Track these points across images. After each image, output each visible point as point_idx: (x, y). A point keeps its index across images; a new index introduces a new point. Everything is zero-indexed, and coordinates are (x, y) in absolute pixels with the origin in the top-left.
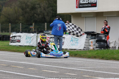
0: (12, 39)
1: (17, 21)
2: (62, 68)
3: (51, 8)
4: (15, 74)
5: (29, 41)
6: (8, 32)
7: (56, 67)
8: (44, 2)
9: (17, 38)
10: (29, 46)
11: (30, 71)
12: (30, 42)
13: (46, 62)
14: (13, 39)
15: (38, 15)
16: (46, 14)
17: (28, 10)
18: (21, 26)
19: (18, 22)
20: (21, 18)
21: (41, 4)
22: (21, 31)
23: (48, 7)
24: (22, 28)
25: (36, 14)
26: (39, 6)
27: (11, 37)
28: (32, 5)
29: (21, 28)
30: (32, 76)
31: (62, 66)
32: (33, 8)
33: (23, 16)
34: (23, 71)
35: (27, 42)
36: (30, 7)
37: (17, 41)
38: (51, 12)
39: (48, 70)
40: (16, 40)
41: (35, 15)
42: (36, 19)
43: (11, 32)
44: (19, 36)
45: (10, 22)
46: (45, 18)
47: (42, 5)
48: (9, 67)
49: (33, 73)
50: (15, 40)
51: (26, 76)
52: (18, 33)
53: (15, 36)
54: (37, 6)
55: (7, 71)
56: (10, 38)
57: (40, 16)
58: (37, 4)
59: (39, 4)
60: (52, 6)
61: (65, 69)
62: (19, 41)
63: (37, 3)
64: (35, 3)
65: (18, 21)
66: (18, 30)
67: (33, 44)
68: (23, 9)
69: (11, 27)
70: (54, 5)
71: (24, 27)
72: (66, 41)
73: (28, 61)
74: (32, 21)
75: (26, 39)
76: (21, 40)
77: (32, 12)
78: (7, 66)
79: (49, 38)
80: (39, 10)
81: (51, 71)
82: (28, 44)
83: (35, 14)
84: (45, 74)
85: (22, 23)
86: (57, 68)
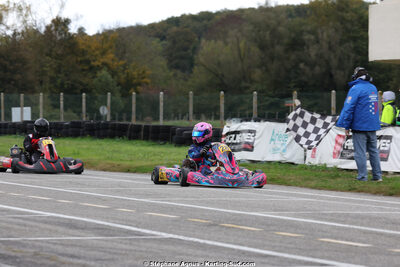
0: (228, 141)
1: (244, 84)
2: (382, 234)
3: (352, 45)
4: (233, 249)
5: (279, 146)
6: (217, 117)
7: (363, 228)
8: (331, 24)
9: (244, 138)
10: (280, 162)
11: (281, 242)
12: (284, 151)
13: (332, 215)
14: (232, 140)
15: (312, 65)
16: (334, 62)
17: (279, 49)
18: (255, 100)
19: (247, 88)
20: (257, 74)
21: (319, 31)
22: (255, 115)
23: (342, 42)
24: (258, 108)
25: (306, 64)
26: (312, 37)
27: (224, 133)
28: (293, 35)
29: (255, 105)
30: (286, 255)
31: (382, 228)
32: (296, 44)
33: (264, 68)
34: (260, 241)
35: (275, 150)
36: (286, 41)
37: (242, 146)
38: (353, 55)
39: (336, 239)
40: (240, 143)
41: (302, 65)
42: (304, 78)
43: (225, 119)
44: (250, 131)
45: (223, 87)
46: (331, 76)
47: (325, 34)
48: (217, 228)
49: (292, 246)
50: (236, 144)
51: (266, 256)
52: (247, 121)
53: (236, 133)
54: (306, 37)
55: (209, 239)
56: (222, 136)
57: (317, 68)
58: (309, 32)
59: (313, 32)
60: (355, 39)
61: (390, 236)
62: (249, 147)
63: (309, 28)
64: (303, 28)
65: (248, 85)
66: (247, 112)
67: (293, 156)
68: (262, 47)
69: (225, 104)
70: (362, 33)
71: (267, 103)
72: (396, 148)
73: (275, 210)
74: (292, 85)
75: (272, 140)
76: (256, 142)
77: (293, 57)
78: (210, 225)
79: (344, 137)
80: (313, 52)
81: (347, 240)
82: (277, 158)
83: (302, 61)
84: (326, 250)
85: (259, 92)
86: (365, 232)
